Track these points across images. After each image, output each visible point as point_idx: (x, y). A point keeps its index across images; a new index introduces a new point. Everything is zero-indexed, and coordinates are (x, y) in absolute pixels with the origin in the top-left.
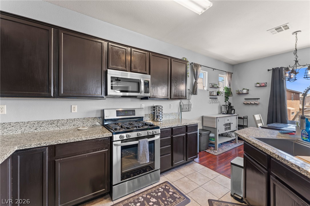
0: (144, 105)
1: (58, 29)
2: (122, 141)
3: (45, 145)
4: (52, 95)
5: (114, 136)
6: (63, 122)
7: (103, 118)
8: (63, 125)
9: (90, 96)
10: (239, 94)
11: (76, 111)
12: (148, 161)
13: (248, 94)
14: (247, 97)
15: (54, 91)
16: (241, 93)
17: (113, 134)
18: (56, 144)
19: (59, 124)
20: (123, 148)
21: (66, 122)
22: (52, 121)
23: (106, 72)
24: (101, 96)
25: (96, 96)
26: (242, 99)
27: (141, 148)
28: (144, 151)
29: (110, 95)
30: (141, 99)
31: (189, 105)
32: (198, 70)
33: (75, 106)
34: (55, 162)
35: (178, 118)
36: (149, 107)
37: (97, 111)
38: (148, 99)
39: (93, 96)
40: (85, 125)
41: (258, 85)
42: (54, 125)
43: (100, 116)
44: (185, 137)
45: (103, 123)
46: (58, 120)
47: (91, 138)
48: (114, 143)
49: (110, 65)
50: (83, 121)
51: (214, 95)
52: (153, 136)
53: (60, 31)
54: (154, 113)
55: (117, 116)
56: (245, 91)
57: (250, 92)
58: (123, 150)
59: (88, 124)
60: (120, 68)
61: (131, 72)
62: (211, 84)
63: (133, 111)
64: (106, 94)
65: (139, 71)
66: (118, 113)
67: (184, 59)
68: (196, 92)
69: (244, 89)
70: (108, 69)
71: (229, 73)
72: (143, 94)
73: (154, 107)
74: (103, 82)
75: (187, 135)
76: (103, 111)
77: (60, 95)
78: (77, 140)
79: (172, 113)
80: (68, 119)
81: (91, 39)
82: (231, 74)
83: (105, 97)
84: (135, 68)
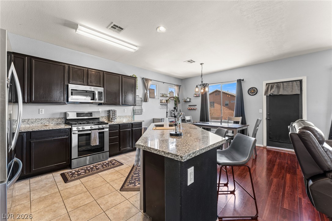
0: (101, 109)
1: (31, 58)
2: (79, 131)
3: (24, 131)
4: (26, 101)
5: (73, 127)
6: (32, 121)
7: (65, 118)
8: (32, 123)
9: (55, 102)
10: (186, 102)
11: (43, 113)
12: (98, 144)
13: (190, 102)
14: (190, 104)
15: (27, 98)
16: (186, 101)
17: (72, 127)
18: (31, 131)
19: (29, 122)
20: (79, 135)
21: (34, 120)
22: (23, 120)
23: (68, 86)
24: (63, 102)
25: (59, 102)
26: (187, 106)
27: (93, 136)
28: (95, 138)
29: (71, 102)
30: (99, 105)
31: (141, 110)
32: (149, 83)
33: (42, 109)
34: (30, 142)
35: (131, 119)
36: (105, 111)
37: (61, 113)
38: (102, 105)
39: (57, 102)
40: (51, 123)
41: (195, 95)
42: (25, 123)
43: (63, 117)
44: (131, 131)
45: (66, 122)
46: (28, 120)
47: (56, 129)
48: (73, 132)
49: (71, 81)
50: (49, 120)
51: (163, 102)
52: (103, 129)
53: (32, 59)
54: (109, 115)
55: (77, 117)
56: (188, 100)
57: (192, 100)
58: (79, 137)
59: (53, 123)
60: (79, 83)
61: (88, 85)
62: (161, 94)
63: (91, 114)
64: (68, 101)
65: (94, 85)
66: (78, 114)
67: (134, 76)
68: (147, 100)
69: (188, 98)
70: (69, 83)
71: (177, 85)
72: (97, 101)
73: (109, 111)
74: (65, 92)
75: (132, 130)
76: (65, 114)
77: (32, 101)
78: (46, 129)
79: (126, 116)
80: (36, 118)
81: (56, 63)
82: (179, 86)
83: (67, 103)
84: (91, 82)
